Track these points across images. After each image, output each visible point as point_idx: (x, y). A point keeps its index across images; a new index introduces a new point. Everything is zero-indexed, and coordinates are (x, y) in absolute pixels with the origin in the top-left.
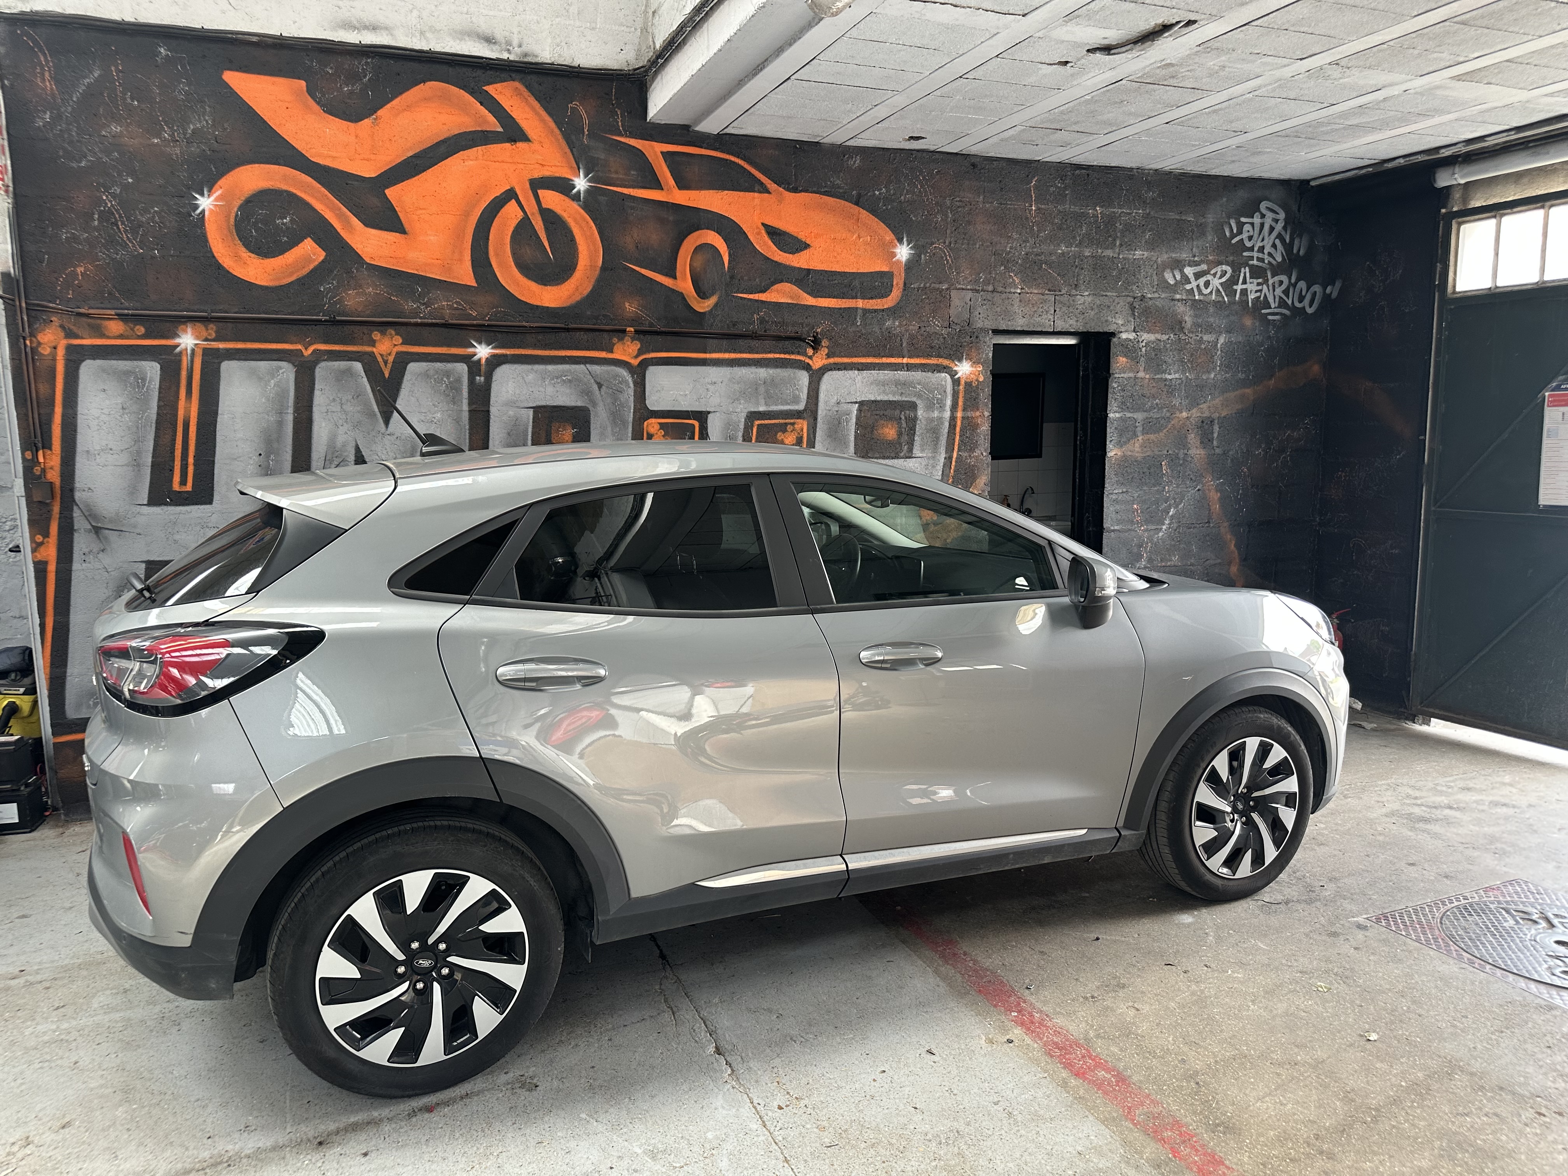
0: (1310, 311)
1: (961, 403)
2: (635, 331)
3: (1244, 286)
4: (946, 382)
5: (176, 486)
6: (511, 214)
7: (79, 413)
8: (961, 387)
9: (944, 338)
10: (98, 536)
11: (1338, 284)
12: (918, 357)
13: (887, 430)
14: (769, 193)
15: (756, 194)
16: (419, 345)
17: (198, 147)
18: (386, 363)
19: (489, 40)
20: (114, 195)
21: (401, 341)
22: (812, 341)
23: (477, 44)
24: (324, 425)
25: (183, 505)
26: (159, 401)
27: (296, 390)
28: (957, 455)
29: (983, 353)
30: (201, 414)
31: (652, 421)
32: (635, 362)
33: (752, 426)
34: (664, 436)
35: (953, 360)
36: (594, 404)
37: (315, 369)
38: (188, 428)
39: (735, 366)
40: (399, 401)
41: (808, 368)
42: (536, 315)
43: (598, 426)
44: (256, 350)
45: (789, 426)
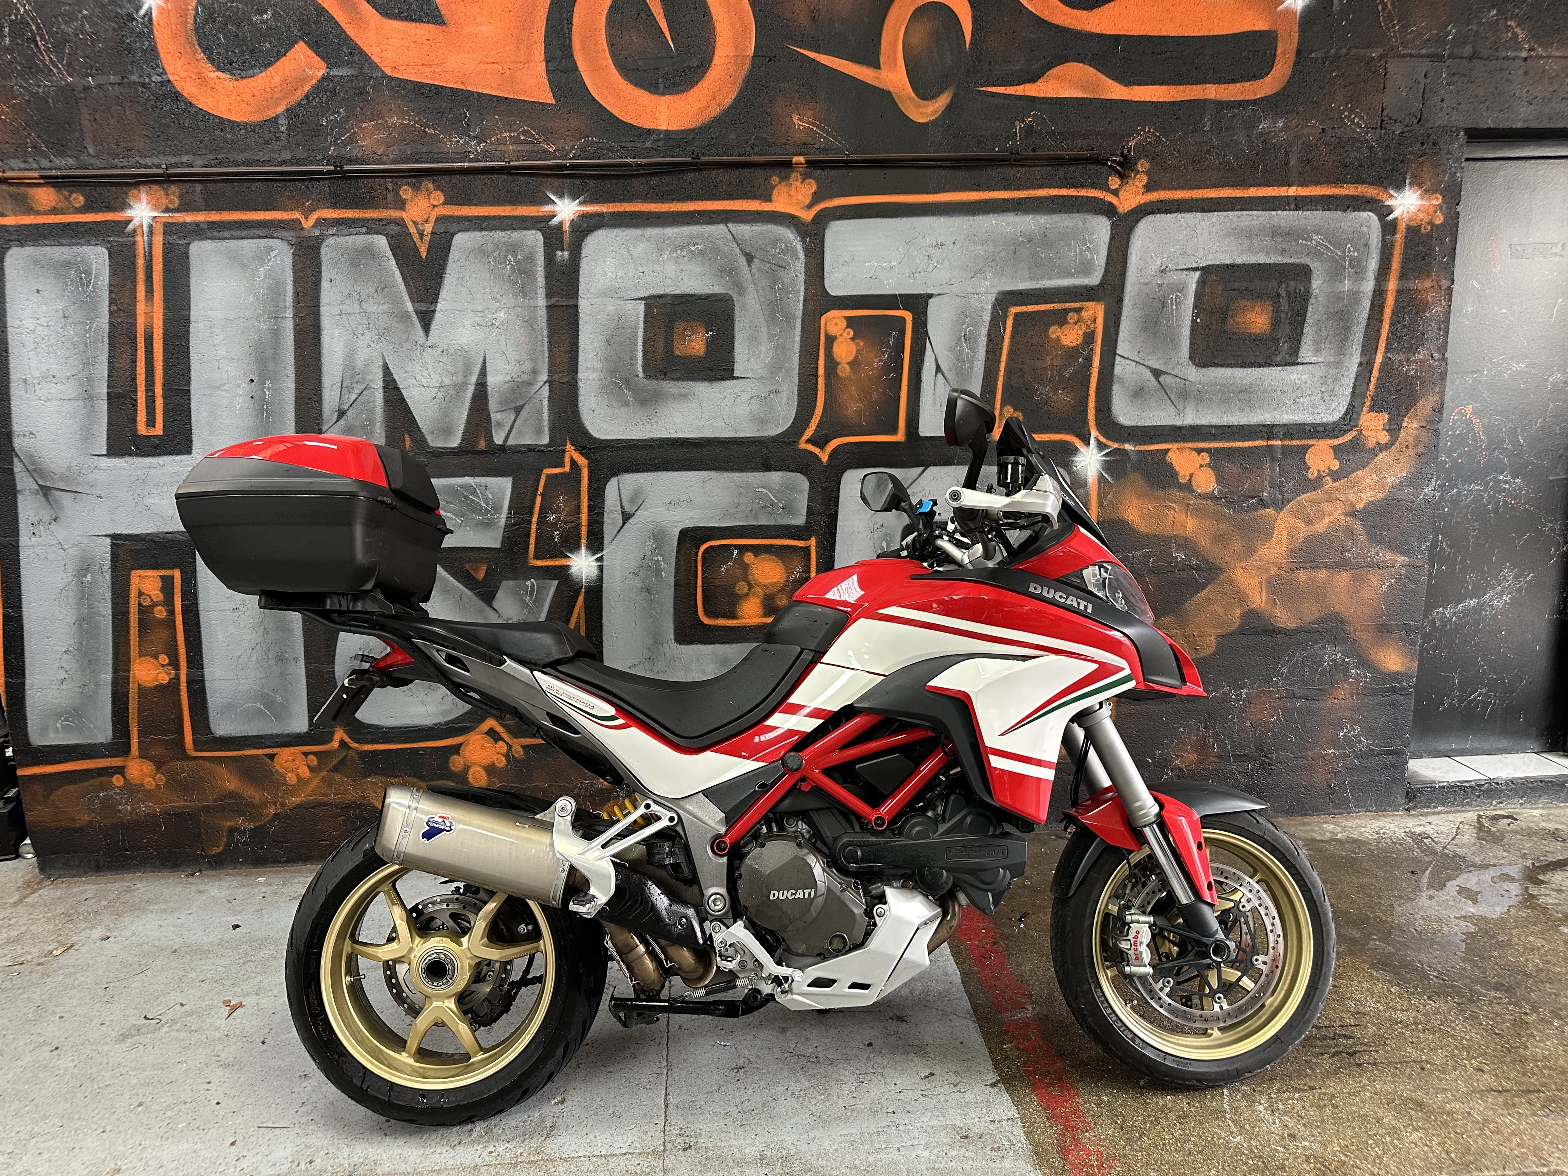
1: (1396, 264)
2: (807, 162)
4: (1369, 227)
5: (142, 429)
8: (1399, 237)
9: (1371, 148)
10: (47, 499)
12: (1317, 183)
13: (1251, 316)
16: (469, 204)
18: (421, 235)
21: (442, 199)
22: (1120, 164)
24: (337, 334)
25: (154, 455)
26: (110, 304)
27: (295, 282)
28: (1384, 358)
29: (1444, 172)
30: (167, 322)
31: (833, 313)
32: (807, 216)
33: (1005, 316)
34: (853, 339)
35: (1386, 188)
36: (741, 290)
37: (319, 248)
38: (152, 344)
39: (979, 214)
40: (443, 294)
41: (1109, 211)
42: (648, 144)
43: (747, 326)
44: (236, 222)
45: (1071, 314)
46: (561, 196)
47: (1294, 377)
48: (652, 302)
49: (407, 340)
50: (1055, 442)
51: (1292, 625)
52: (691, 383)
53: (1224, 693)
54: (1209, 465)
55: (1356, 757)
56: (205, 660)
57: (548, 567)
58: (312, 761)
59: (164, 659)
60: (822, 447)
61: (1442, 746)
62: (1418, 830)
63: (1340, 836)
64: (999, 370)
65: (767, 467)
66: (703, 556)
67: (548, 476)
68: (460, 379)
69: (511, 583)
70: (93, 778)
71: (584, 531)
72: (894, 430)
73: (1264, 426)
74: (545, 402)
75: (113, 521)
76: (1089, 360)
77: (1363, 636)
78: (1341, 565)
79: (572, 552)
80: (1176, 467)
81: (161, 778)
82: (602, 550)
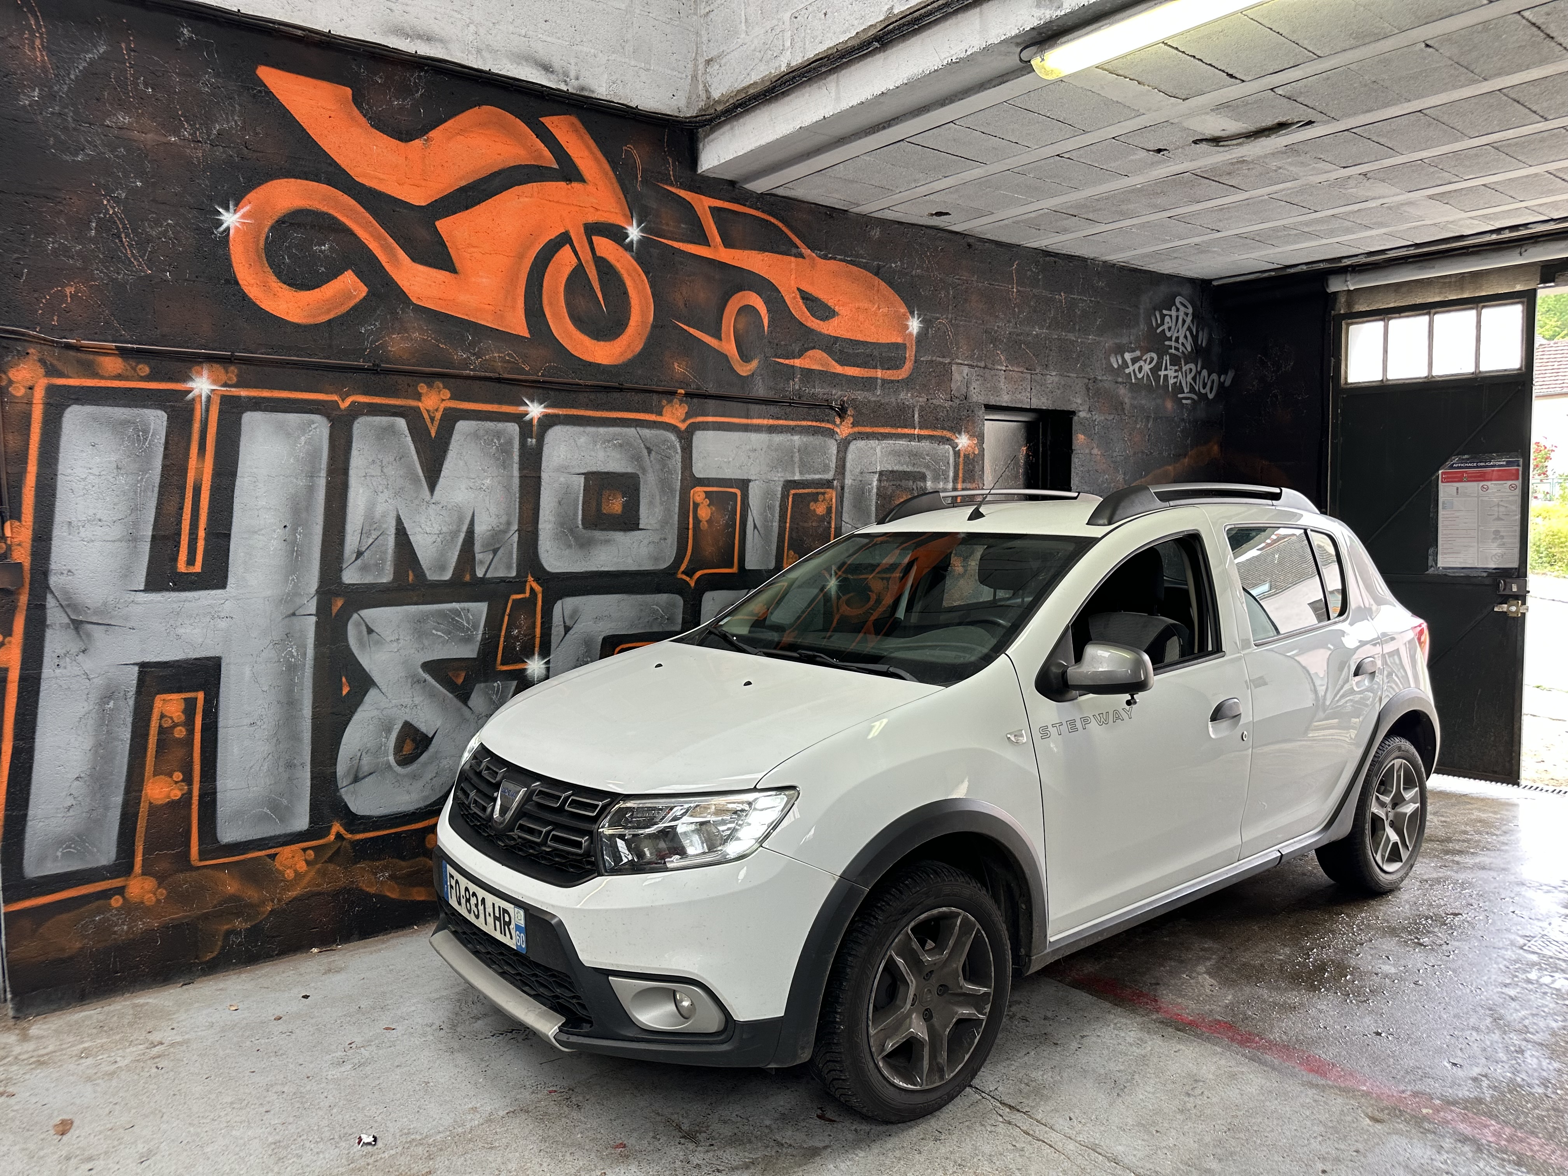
0: (1211, 396)
1: (961, 470)
2: (685, 393)
3: (1166, 373)
4: (949, 453)
5: (182, 566)
6: (565, 261)
7: (60, 472)
8: (961, 459)
9: (947, 411)
10: (78, 632)
11: (1231, 374)
12: (927, 427)
14: (804, 258)
15: (793, 259)
16: (469, 400)
17: (224, 152)
18: (432, 419)
19: (547, 68)
20: (117, 200)
21: (449, 395)
22: (840, 410)
23: (534, 71)
24: (361, 491)
25: (190, 590)
26: (164, 459)
27: (332, 450)
29: (977, 426)
30: (216, 476)
31: (697, 489)
32: (682, 426)
33: (786, 496)
34: (709, 505)
35: (954, 433)
36: (644, 471)
37: (352, 424)
38: (198, 494)
39: (773, 433)
40: (446, 465)
41: (836, 436)
42: (589, 372)
43: (647, 495)
44: (283, 399)
45: (819, 496)
46: (532, 401)
48: (588, 477)
49: (416, 497)
52: (612, 533)
56: (218, 773)
57: (510, 671)
58: (310, 855)
59: (178, 776)
60: (691, 576)
64: (786, 528)
65: (658, 591)
67: (514, 600)
68: (457, 528)
69: (483, 685)
70: (91, 902)
71: (537, 641)
72: (731, 566)
74: (515, 545)
75: (143, 650)
76: (829, 523)
79: (528, 658)
81: (162, 892)
82: (549, 656)
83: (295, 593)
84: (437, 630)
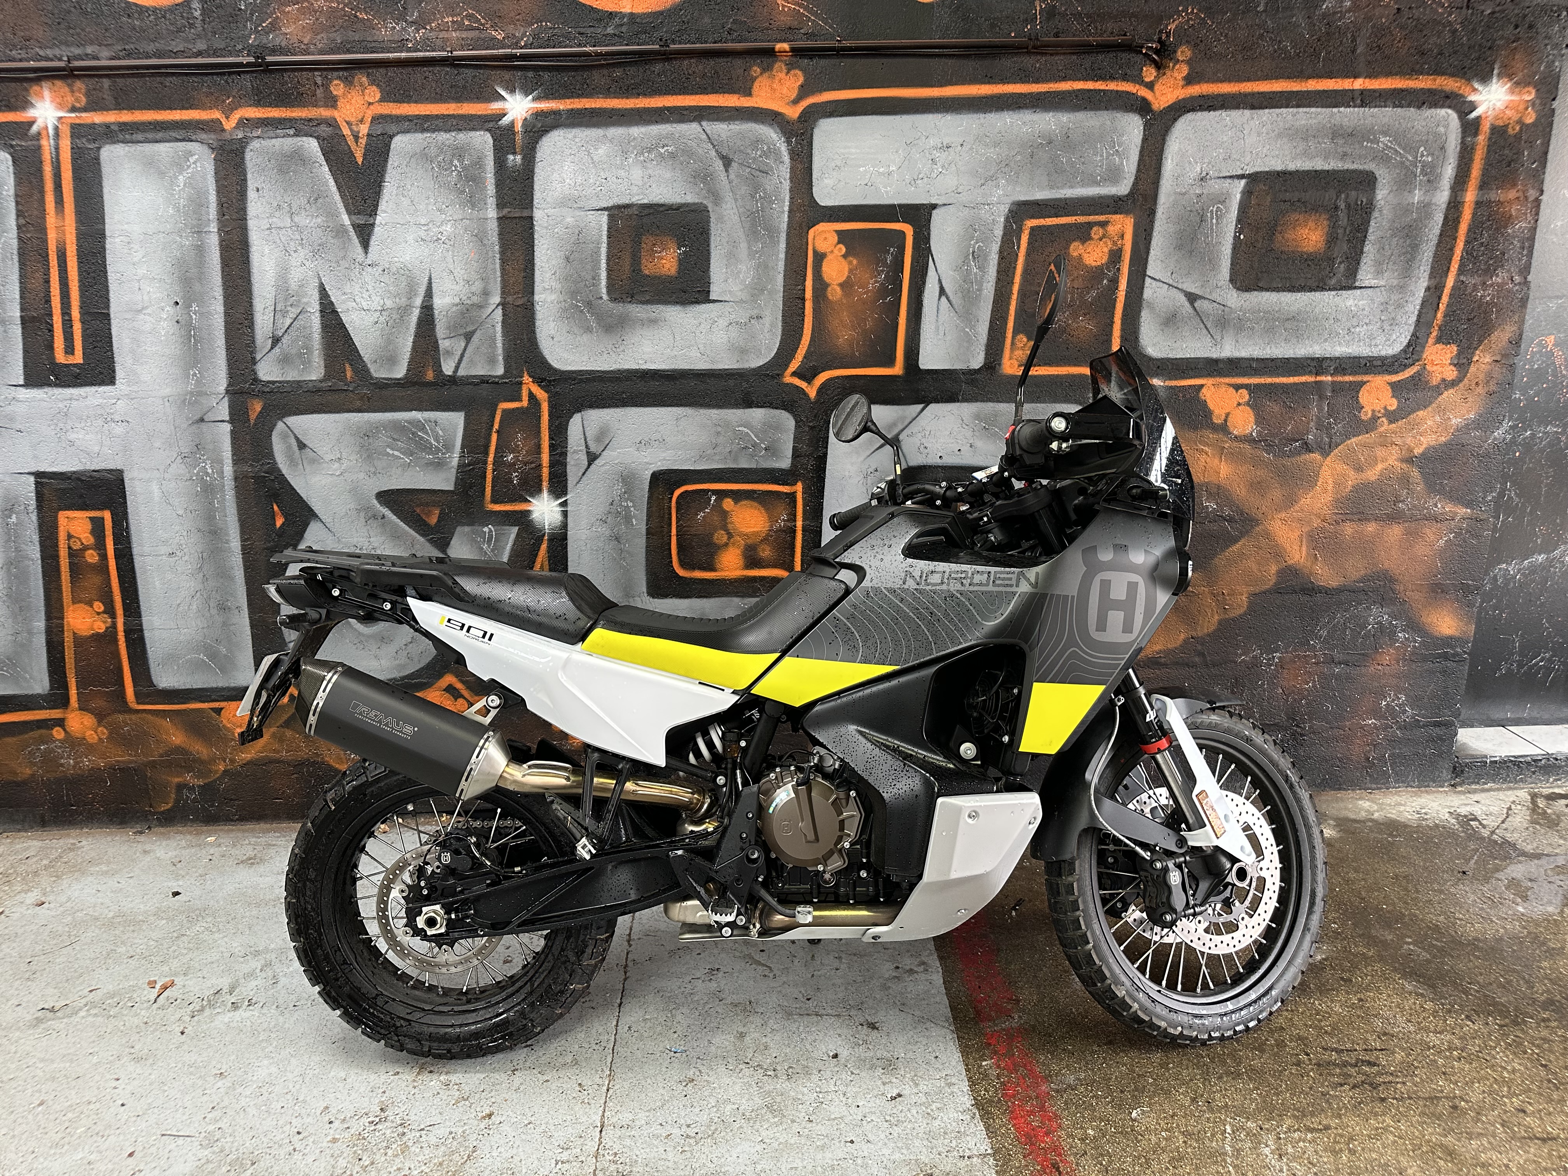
1: (1476, 171)
2: (793, 50)
4: (1447, 127)
5: (60, 357)
8: (1482, 139)
9: (1454, 32)
12: (1389, 74)
13: (1304, 232)
16: (408, 100)
18: (356, 138)
21: (378, 96)
22: (1157, 51)
24: (267, 251)
25: (75, 385)
26: (18, 216)
27: (218, 192)
28: (1456, 281)
29: (1540, 60)
30: (81, 237)
31: (822, 227)
32: (793, 113)
33: (1020, 230)
34: (845, 256)
35: (1469, 80)
36: (717, 198)
37: (243, 153)
38: (65, 262)
39: (991, 112)
40: (383, 205)
41: (1142, 107)
42: (610, 30)
43: (724, 241)
44: (150, 123)
45: (1095, 229)
46: (512, 91)
47: (1350, 302)
48: (616, 213)
49: (344, 258)
50: (1074, 376)
51: (1334, 583)
52: (661, 307)
53: (1255, 657)
54: (1248, 404)
55: (1399, 728)
56: (143, 608)
57: (506, 512)
59: (99, 606)
60: (809, 380)
61: (1497, 715)
62: (1463, 811)
63: (1376, 815)
64: (1011, 293)
65: (748, 403)
66: (677, 502)
67: (504, 411)
68: (404, 301)
69: (467, 529)
70: (32, 730)
71: (545, 472)
72: (890, 361)
73: (1313, 359)
74: (499, 327)
75: (35, 457)
76: (1115, 281)
77: (1415, 597)
78: (1394, 517)
79: (533, 496)
80: (1211, 405)
81: (104, 732)
82: (566, 494)
83: (199, 393)
84: (392, 449)
